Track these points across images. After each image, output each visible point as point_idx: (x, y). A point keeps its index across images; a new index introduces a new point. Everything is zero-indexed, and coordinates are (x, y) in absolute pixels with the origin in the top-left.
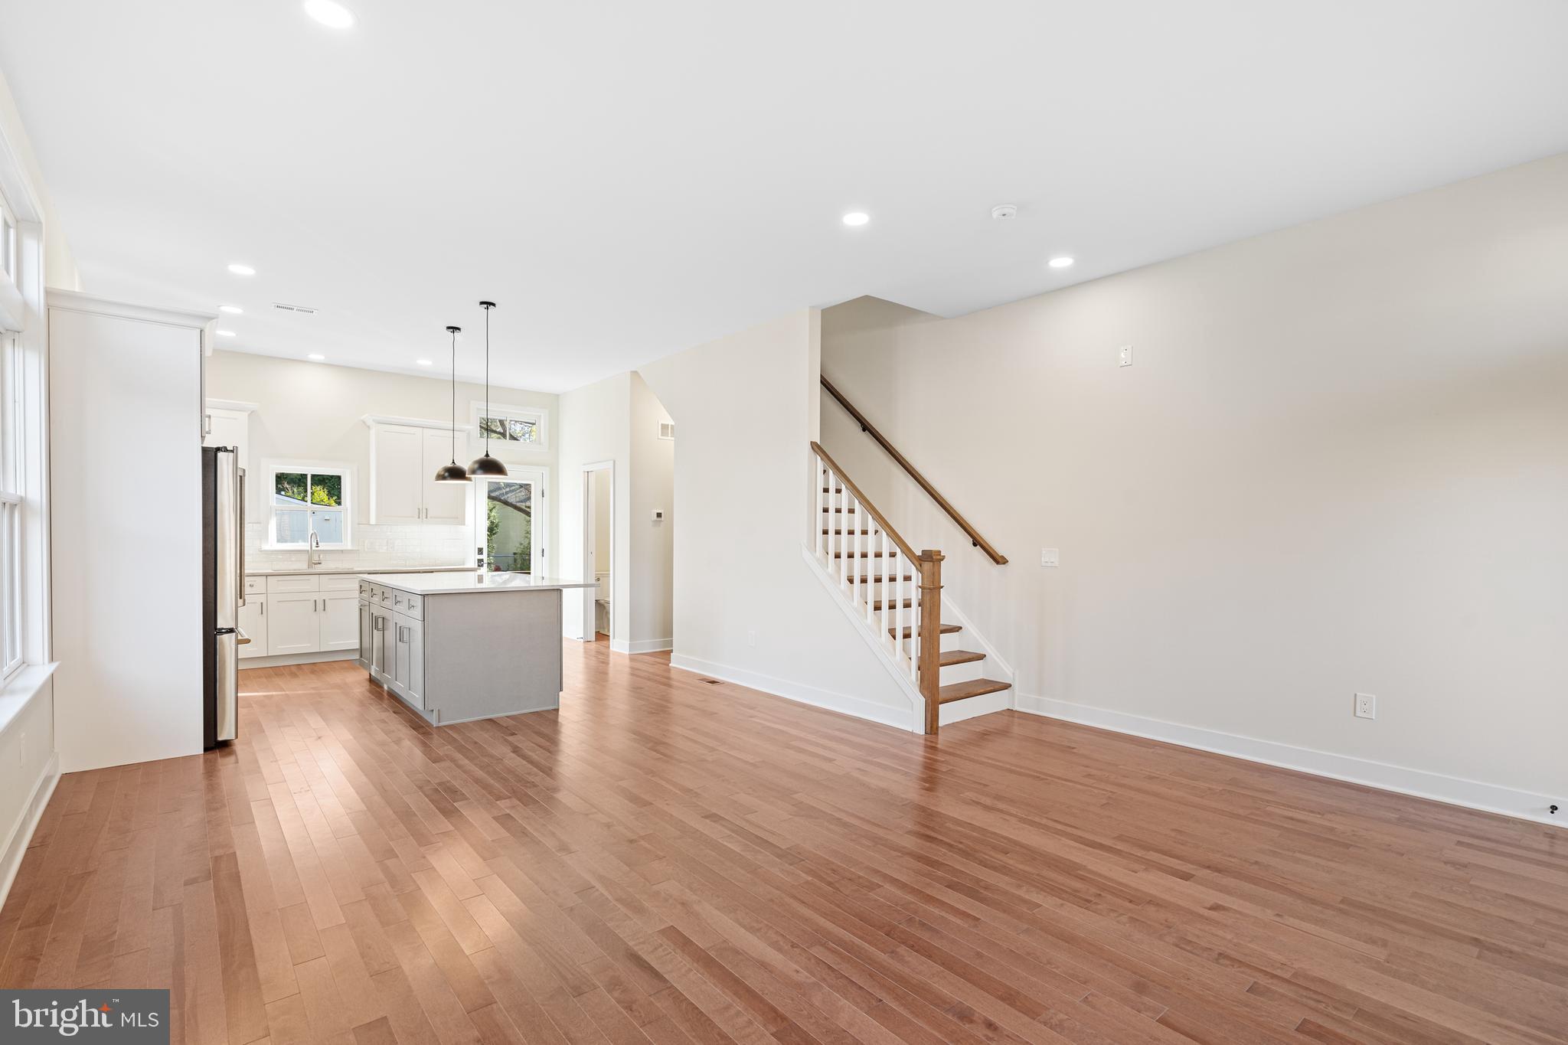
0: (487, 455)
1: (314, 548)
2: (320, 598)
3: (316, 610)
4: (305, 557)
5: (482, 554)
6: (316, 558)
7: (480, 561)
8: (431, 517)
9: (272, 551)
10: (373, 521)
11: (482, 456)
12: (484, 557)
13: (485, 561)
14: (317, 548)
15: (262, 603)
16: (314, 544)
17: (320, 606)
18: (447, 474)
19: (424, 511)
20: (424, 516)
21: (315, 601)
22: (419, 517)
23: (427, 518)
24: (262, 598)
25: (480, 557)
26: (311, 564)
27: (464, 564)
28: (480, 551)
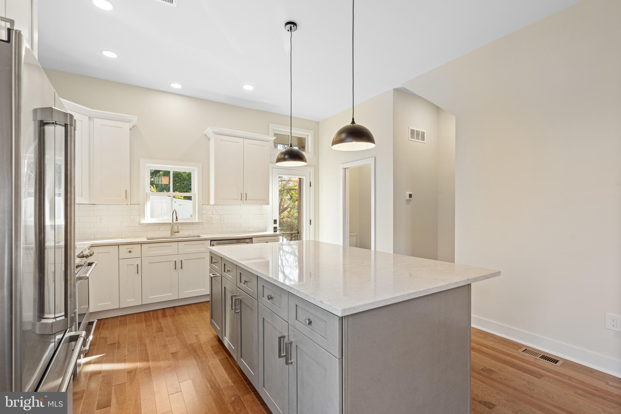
0: (353, 122)
1: (175, 221)
2: (178, 259)
3: (175, 269)
4: (169, 227)
5: (276, 223)
6: (176, 229)
7: (275, 228)
8: (249, 200)
9: (147, 224)
10: (212, 202)
11: (348, 123)
12: (277, 225)
13: (278, 228)
14: (176, 222)
15: (138, 265)
16: (175, 218)
17: (179, 265)
18: (286, 157)
19: (245, 195)
20: (245, 199)
21: (175, 261)
22: (241, 200)
23: (246, 200)
24: (138, 261)
25: (275, 225)
26: (173, 232)
27: (265, 231)
28: (275, 222)
